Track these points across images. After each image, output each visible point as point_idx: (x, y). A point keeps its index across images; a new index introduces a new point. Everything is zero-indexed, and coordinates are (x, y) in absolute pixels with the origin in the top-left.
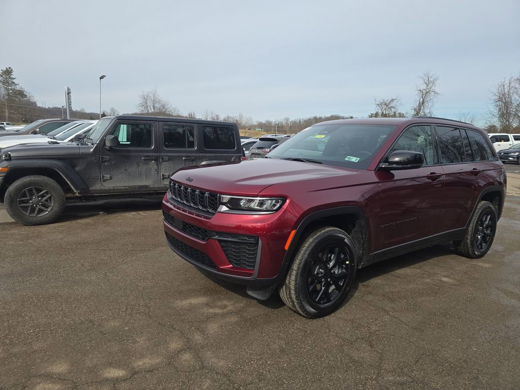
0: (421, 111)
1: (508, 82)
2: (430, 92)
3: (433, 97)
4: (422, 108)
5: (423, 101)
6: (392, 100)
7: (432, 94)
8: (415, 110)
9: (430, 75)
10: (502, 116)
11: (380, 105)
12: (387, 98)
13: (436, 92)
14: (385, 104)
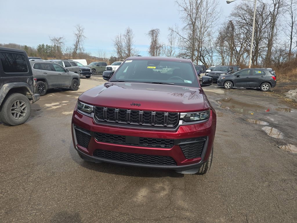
0: (78, 46)
1: (120, 36)
2: (81, 36)
3: (83, 39)
4: (78, 45)
5: (78, 41)
6: (60, 38)
7: (83, 37)
8: (75, 45)
9: (80, 26)
10: (118, 52)
11: (53, 41)
12: (57, 37)
13: (85, 36)
14: (56, 40)
